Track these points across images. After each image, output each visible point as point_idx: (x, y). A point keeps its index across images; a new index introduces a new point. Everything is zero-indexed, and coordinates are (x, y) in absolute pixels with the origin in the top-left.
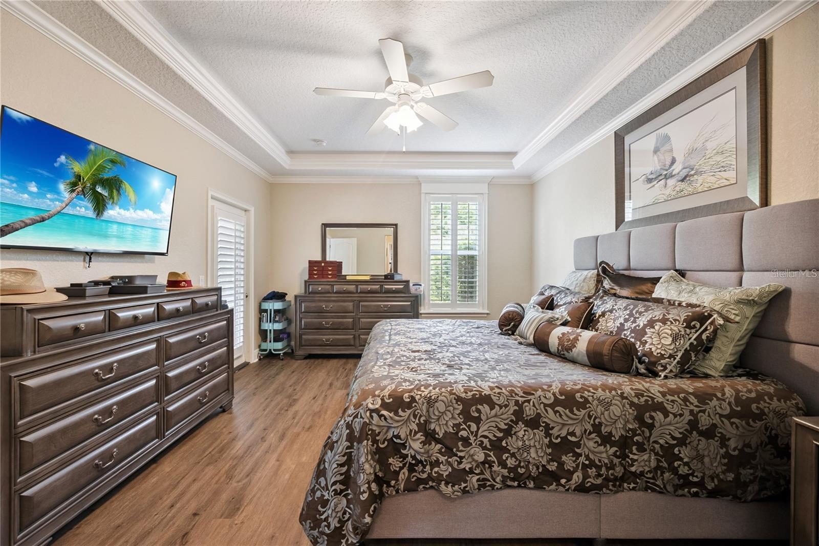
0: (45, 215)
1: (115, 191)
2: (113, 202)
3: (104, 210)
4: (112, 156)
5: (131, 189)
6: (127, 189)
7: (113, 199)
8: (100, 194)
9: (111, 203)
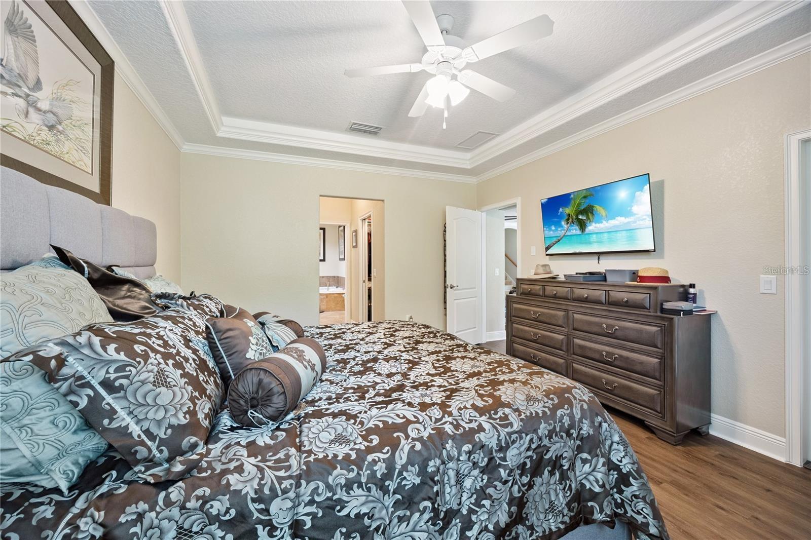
0: (559, 238)
1: (590, 214)
2: (590, 221)
3: (585, 228)
4: (584, 194)
5: (601, 208)
6: (598, 209)
7: (590, 219)
8: (581, 219)
9: (588, 222)
